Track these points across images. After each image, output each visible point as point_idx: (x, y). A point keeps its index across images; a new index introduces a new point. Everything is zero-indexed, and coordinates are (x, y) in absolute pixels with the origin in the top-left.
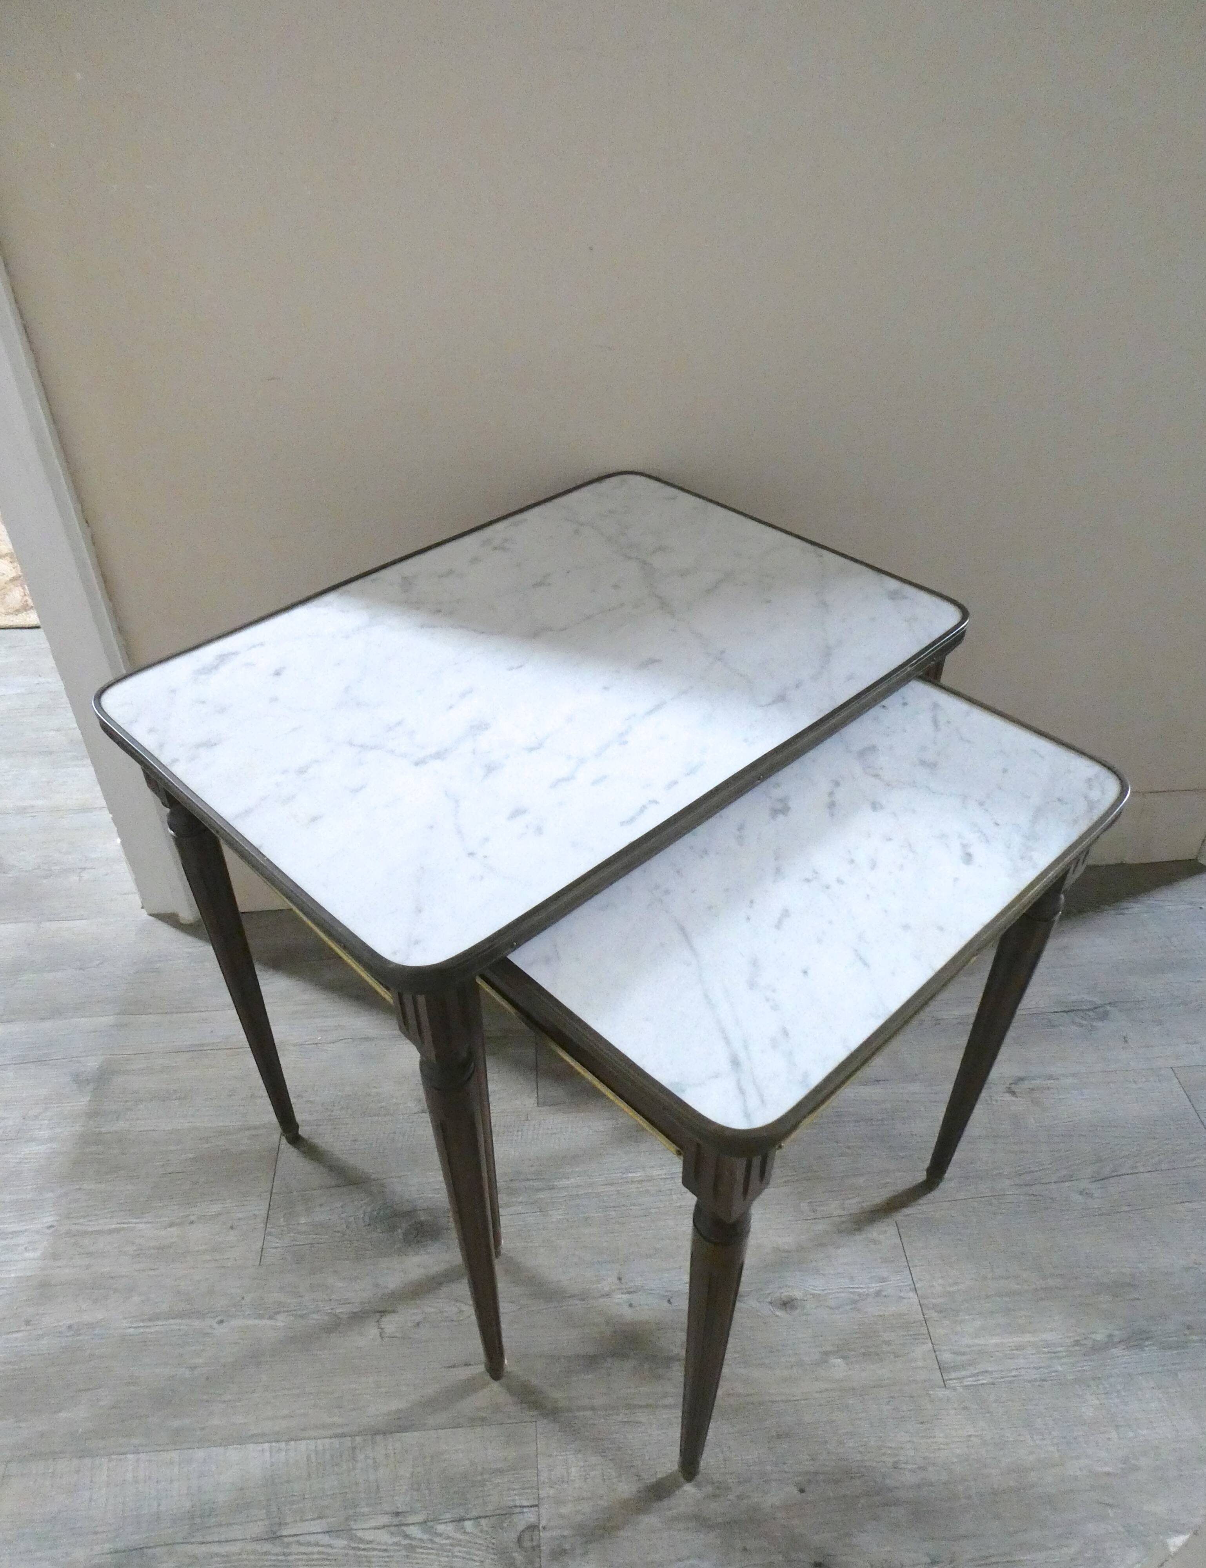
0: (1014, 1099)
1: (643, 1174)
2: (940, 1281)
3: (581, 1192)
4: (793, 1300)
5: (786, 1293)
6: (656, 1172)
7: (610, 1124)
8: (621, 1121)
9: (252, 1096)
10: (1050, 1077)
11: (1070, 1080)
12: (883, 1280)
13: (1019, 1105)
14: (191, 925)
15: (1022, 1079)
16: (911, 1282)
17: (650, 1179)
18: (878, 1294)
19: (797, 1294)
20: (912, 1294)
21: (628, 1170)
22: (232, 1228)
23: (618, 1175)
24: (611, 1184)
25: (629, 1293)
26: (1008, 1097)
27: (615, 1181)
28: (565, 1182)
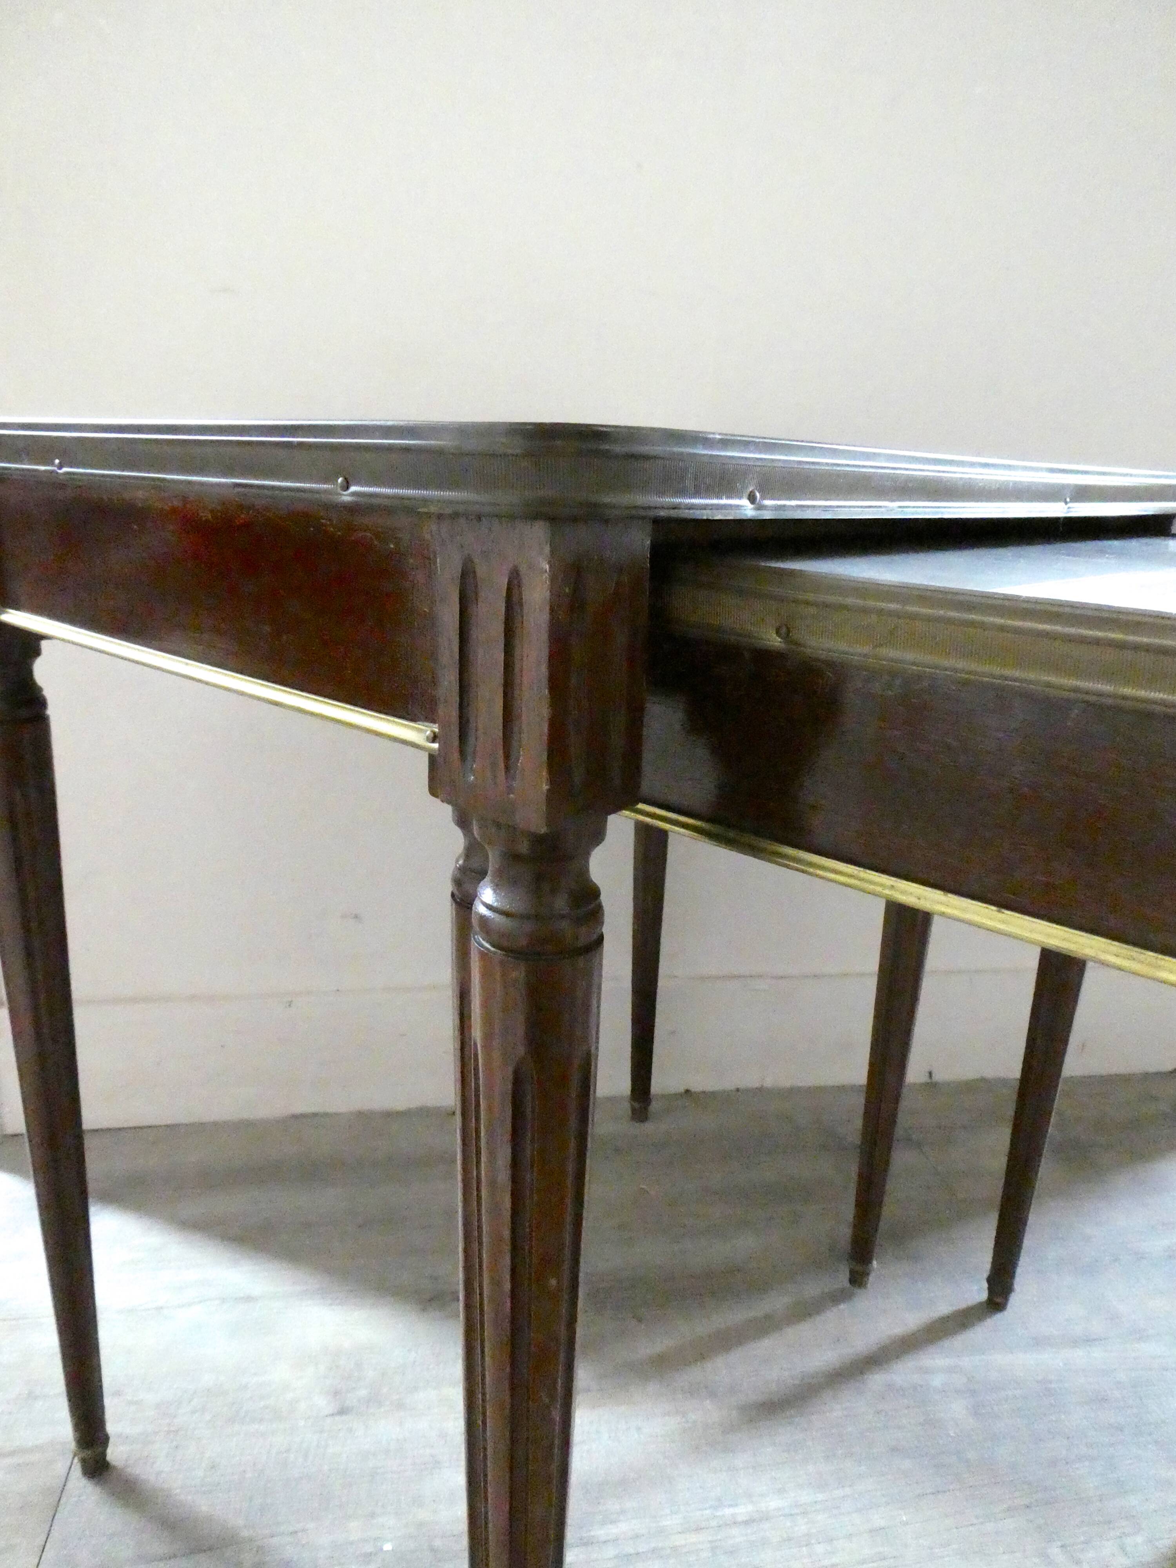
1: (750, 1508)
3: (642, 1548)
6: (773, 1503)
7: (673, 1423)
8: (692, 1416)
9: (30, 1394)
17: (764, 1517)
21: (720, 1503)
23: (707, 1512)
24: (698, 1530)
27: (703, 1524)
28: (613, 1530)
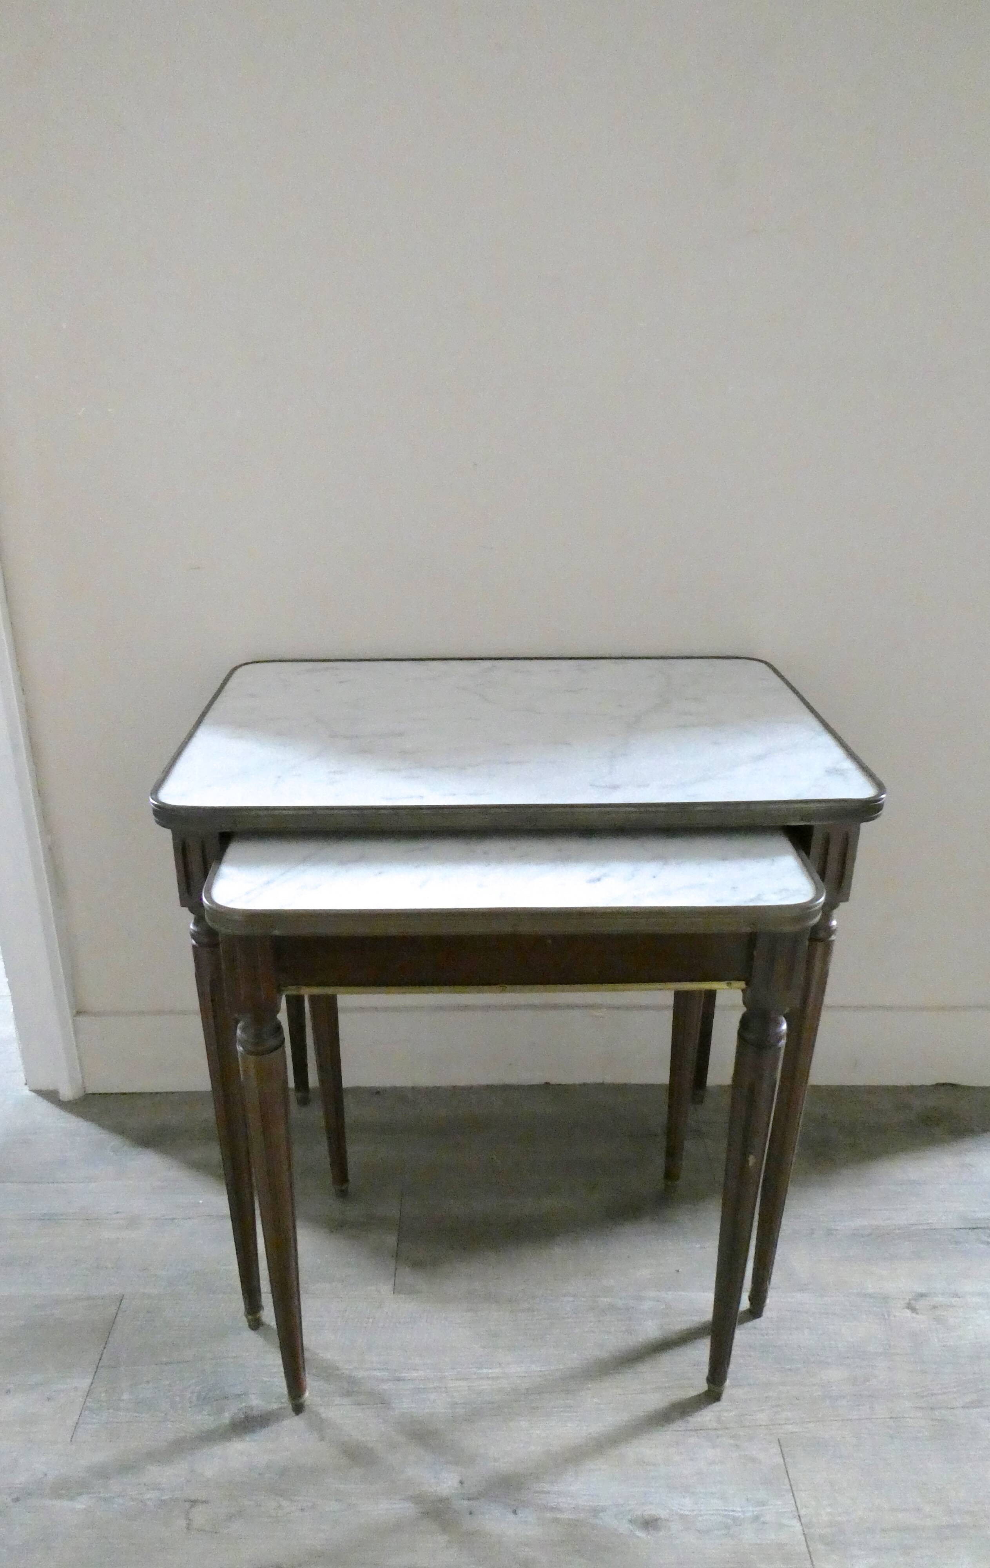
0: (914, 1315)
2: (829, 1510)
3: (430, 1385)
4: (657, 1520)
5: (651, 1511)
9: (97, 1266)
10: (956, 1295)
11: (976, 1300)
12: (763, 1504)
13: (920, 1321)
14: (70, 1102)
15: (922, 1295)
16: (794, 1509)
18: (756, 1518)
19: (663, 1514)
20: (795, 1523)
22: (49, 1399)
23: (472, 1370)
25: (469, 1499)
26: (908, 1313)
27: (468, 1376)
28: (416, 1374)
